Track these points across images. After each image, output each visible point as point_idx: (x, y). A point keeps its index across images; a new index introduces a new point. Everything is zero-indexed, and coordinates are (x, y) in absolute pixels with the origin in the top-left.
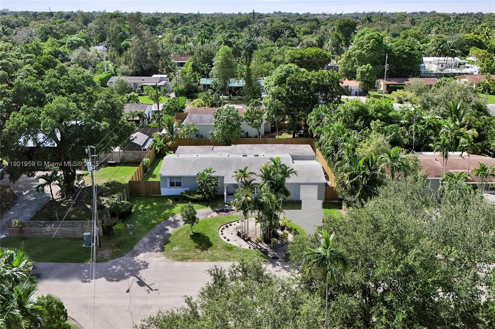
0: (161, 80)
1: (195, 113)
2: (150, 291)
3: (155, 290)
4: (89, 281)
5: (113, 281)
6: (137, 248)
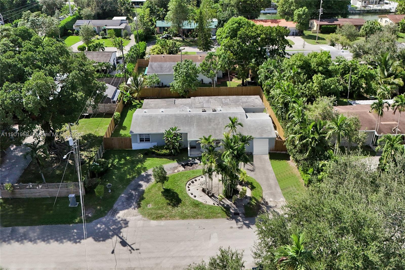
0: (122, 22)
1: (155, 62)
2: (132, 251)
3: (137, 249)
4: (79, 242)
5: (100, 241)
6: (115, 206)
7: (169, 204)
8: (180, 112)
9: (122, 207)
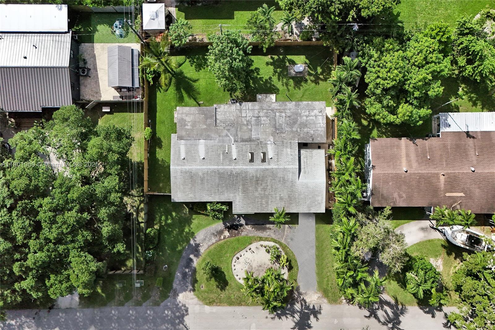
6: (175, 286)
7: (218, 287)
8: (223, 159)
9: (180, 287)
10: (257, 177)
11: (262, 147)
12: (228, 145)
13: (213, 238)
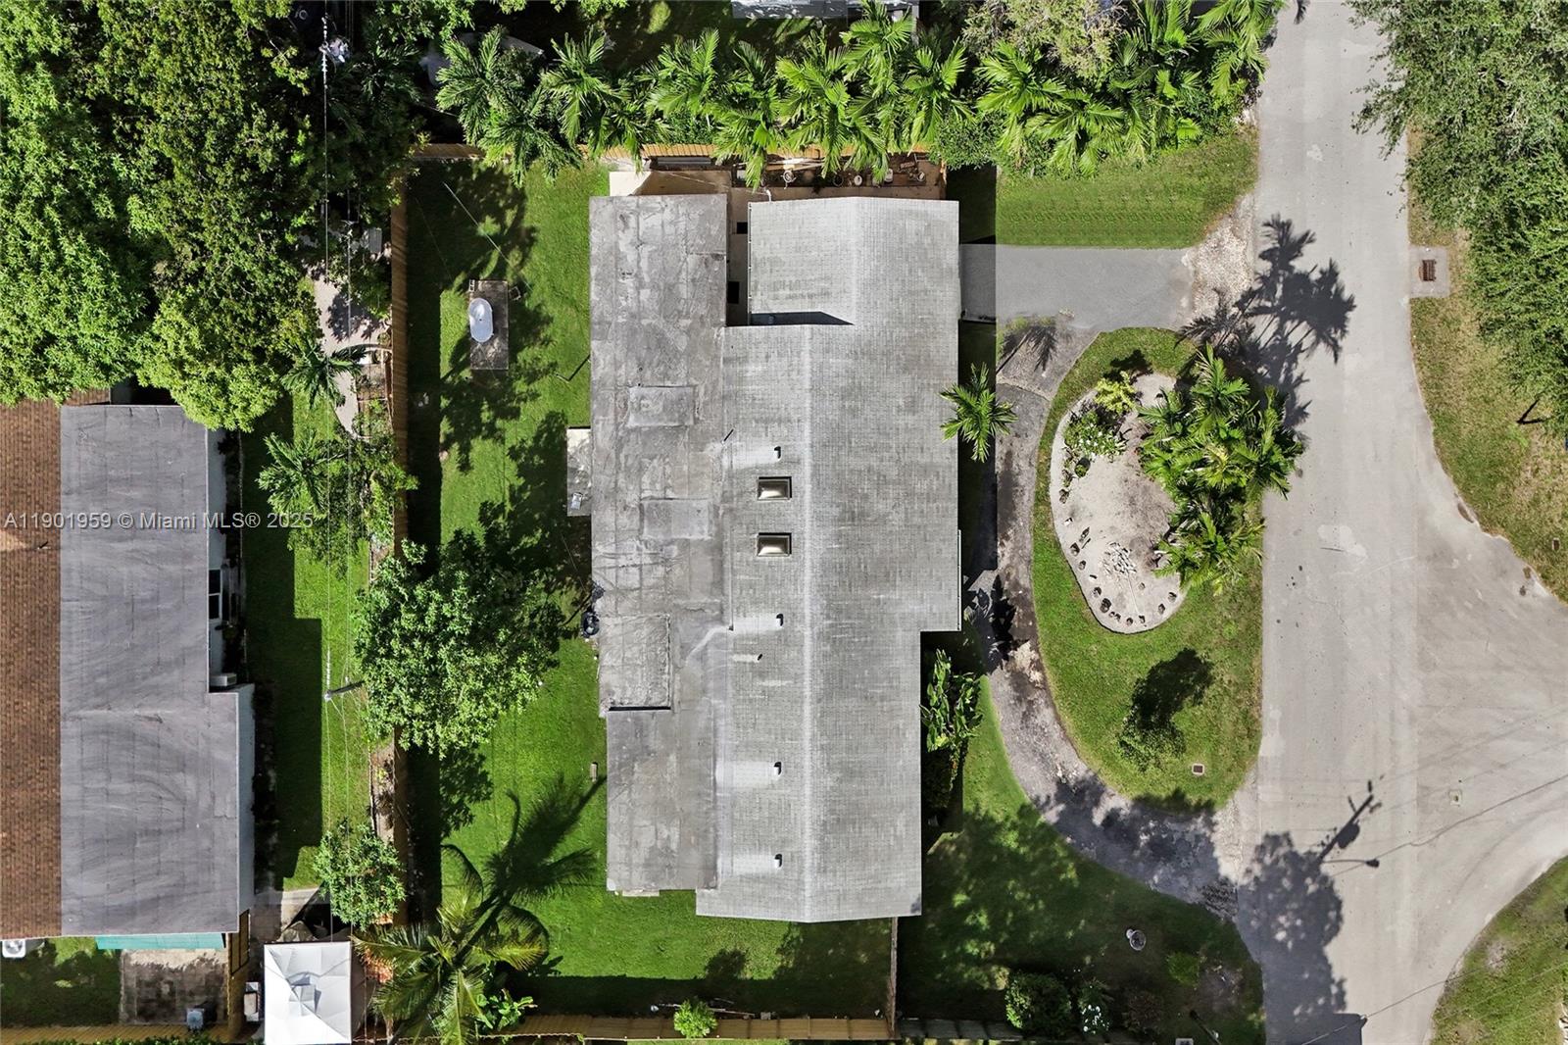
2: (1373, 803)
3: (1370, 788)
4: (1340, 984)
5: (1339, 918)
6: (1194, 896)
7: (1200, 695)
8: (782, 675)
9: (1197, 872)
10: (841, 520)
11: (740, 495)
12: (735, 651)
13: (1038, 721)
